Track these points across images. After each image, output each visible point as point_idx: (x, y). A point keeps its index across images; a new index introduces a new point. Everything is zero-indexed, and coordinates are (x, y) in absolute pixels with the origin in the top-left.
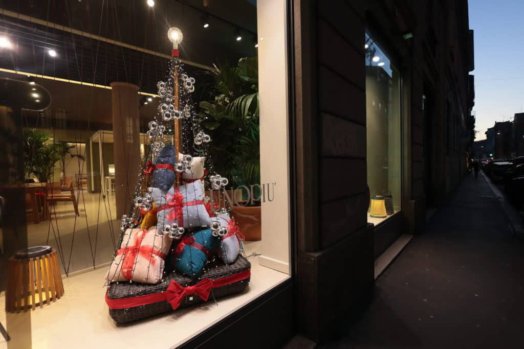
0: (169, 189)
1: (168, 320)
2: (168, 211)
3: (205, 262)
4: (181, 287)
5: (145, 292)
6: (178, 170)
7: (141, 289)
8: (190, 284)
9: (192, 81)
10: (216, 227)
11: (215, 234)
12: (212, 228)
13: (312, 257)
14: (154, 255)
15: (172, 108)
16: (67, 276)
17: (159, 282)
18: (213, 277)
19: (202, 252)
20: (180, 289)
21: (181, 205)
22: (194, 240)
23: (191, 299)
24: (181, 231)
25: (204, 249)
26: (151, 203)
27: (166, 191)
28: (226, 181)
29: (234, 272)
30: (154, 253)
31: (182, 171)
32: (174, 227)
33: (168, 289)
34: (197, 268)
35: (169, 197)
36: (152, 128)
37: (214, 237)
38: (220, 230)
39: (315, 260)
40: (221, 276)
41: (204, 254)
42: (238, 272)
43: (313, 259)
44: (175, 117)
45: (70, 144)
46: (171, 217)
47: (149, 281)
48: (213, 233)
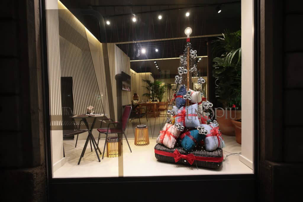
0: (180, 107)
1: (174, 166)
2: (179, 117)
3: (193, 145)
4: (180, 154)
5: (166, 151)
6: (184, 98)
7: (164, 149)
8: (185, 154)
9: (195, 52)
10: (200, 129)
11: (200, 132)
12: (198, 129)
13: (270, 165)
14: (171, 136)
15: (183, 69)
16: (153, 138)
17: (171, 149)
18: (196, 154)
19: (192, 140)
20: (179, 154)
21: (185, 115)
22: (190, 133)
23: (185, 161)
24: (182, 128)
25: (194, 139)
26: (173, 113)
27: (179, 108)
28: (211, 105)
29: (209, 156)
30: (171, 135)
31: (186, 99)
32: (179, 125)
33: (174, 152)
34: (188, 147)
35: (180, 111)
36: (176, 79)
37: (199, 134)
38: (202, 131)
39: (271, 167)
40: (201, 155)
41: (193, 141)
42: (212, 157)
43: (270, 166)
44: (185, 73)
45: (172, 85)
46: (179, 121)
47: (167, 146)
48: (199, 132)
